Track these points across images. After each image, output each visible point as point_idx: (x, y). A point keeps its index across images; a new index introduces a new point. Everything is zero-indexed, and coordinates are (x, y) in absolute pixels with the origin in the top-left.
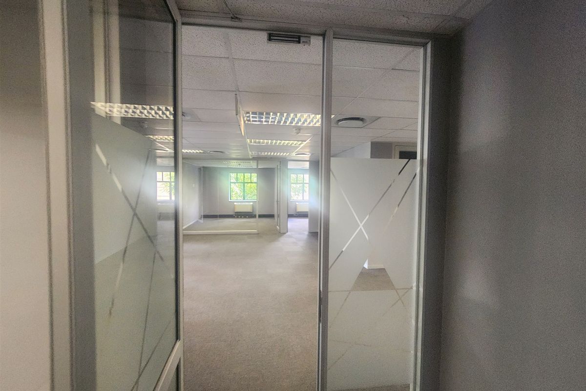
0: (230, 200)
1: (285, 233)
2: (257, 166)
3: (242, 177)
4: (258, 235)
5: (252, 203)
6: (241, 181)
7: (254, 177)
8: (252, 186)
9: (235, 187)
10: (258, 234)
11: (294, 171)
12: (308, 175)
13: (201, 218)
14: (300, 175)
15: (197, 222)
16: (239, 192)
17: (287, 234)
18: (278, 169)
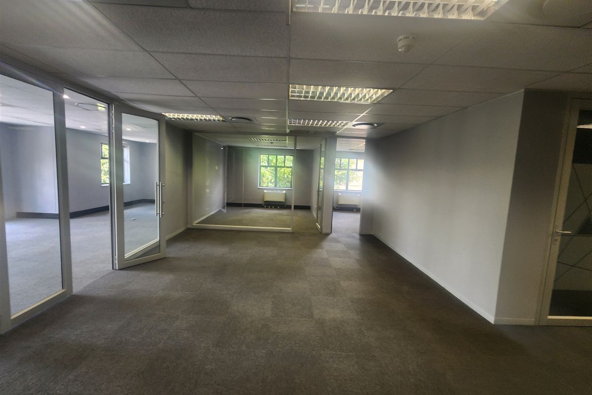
0: (259, 187)
1: (329, 234)
2: (295, 146)
3: (274, 161)
4: (293, 235)
5: (284, 192)
6: (273, 165)
7: (289, 160)
8: (286, 171)
9: (267, 172)
10: (293, 233)
11: (343, 154)
12: (363, 161)
13: (224, 208)
14: (352, 160)
15: (220, 211)
16: (270, 177)
17: (331, 236)
18: (321, 151)
